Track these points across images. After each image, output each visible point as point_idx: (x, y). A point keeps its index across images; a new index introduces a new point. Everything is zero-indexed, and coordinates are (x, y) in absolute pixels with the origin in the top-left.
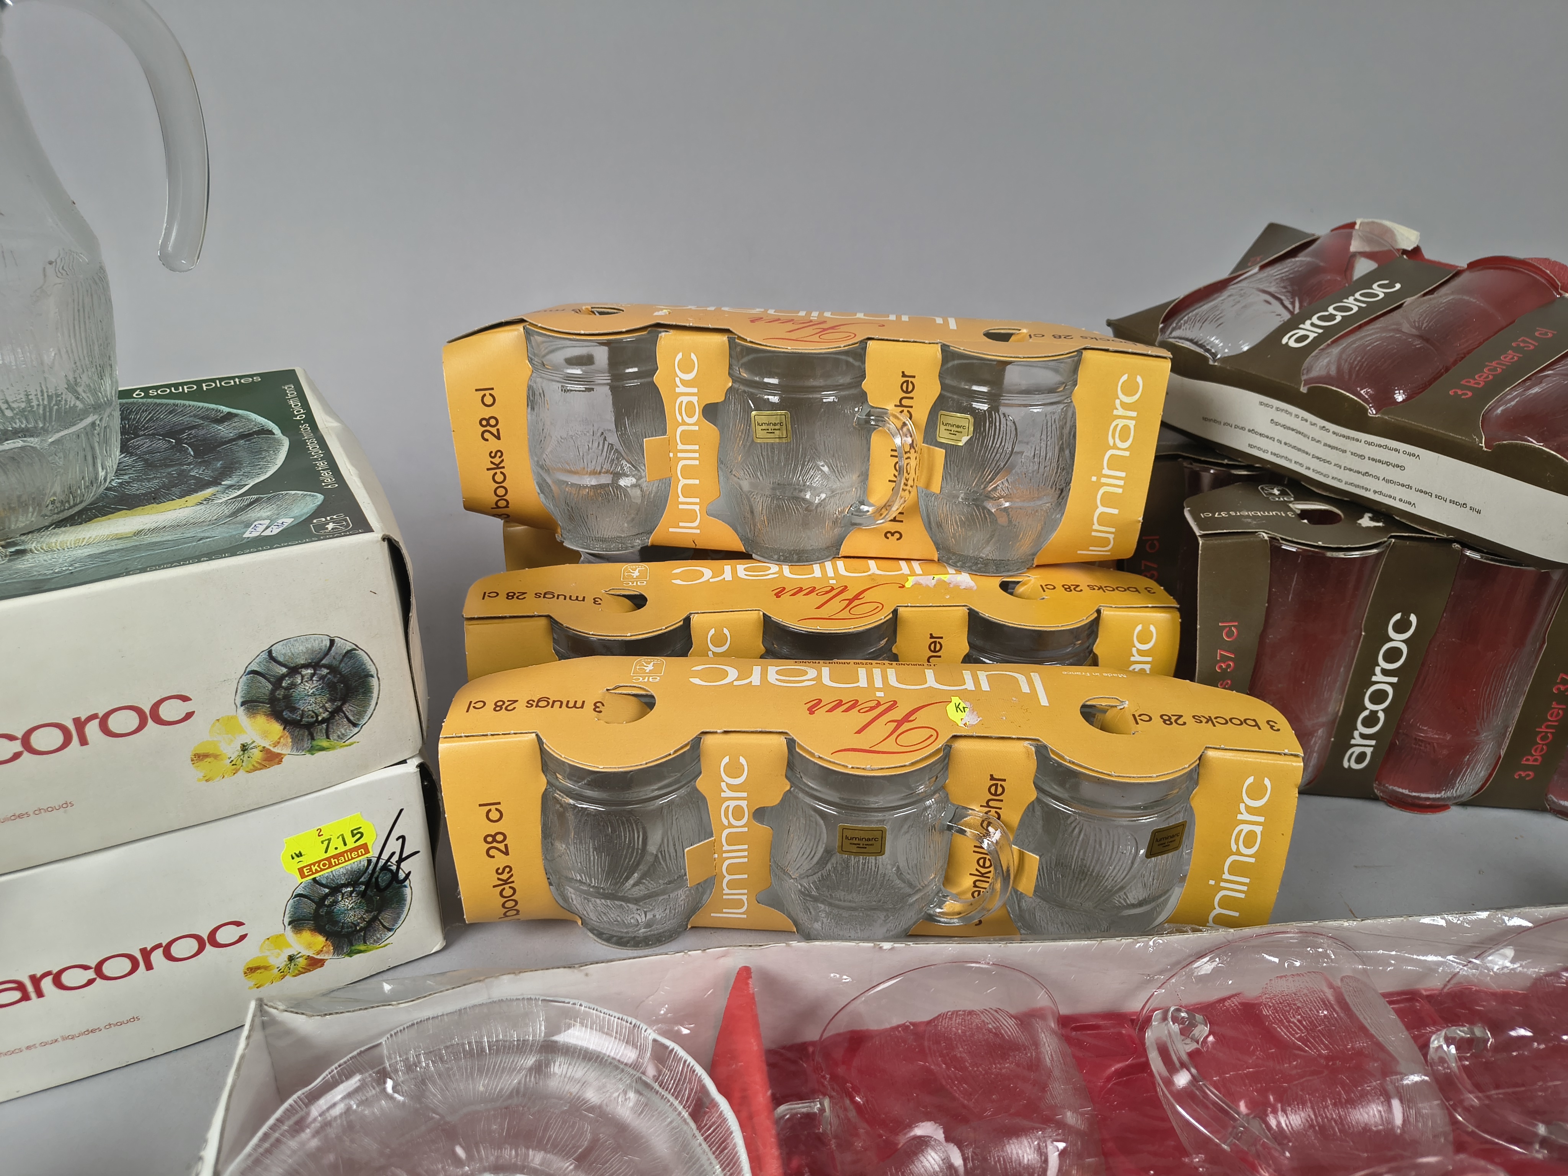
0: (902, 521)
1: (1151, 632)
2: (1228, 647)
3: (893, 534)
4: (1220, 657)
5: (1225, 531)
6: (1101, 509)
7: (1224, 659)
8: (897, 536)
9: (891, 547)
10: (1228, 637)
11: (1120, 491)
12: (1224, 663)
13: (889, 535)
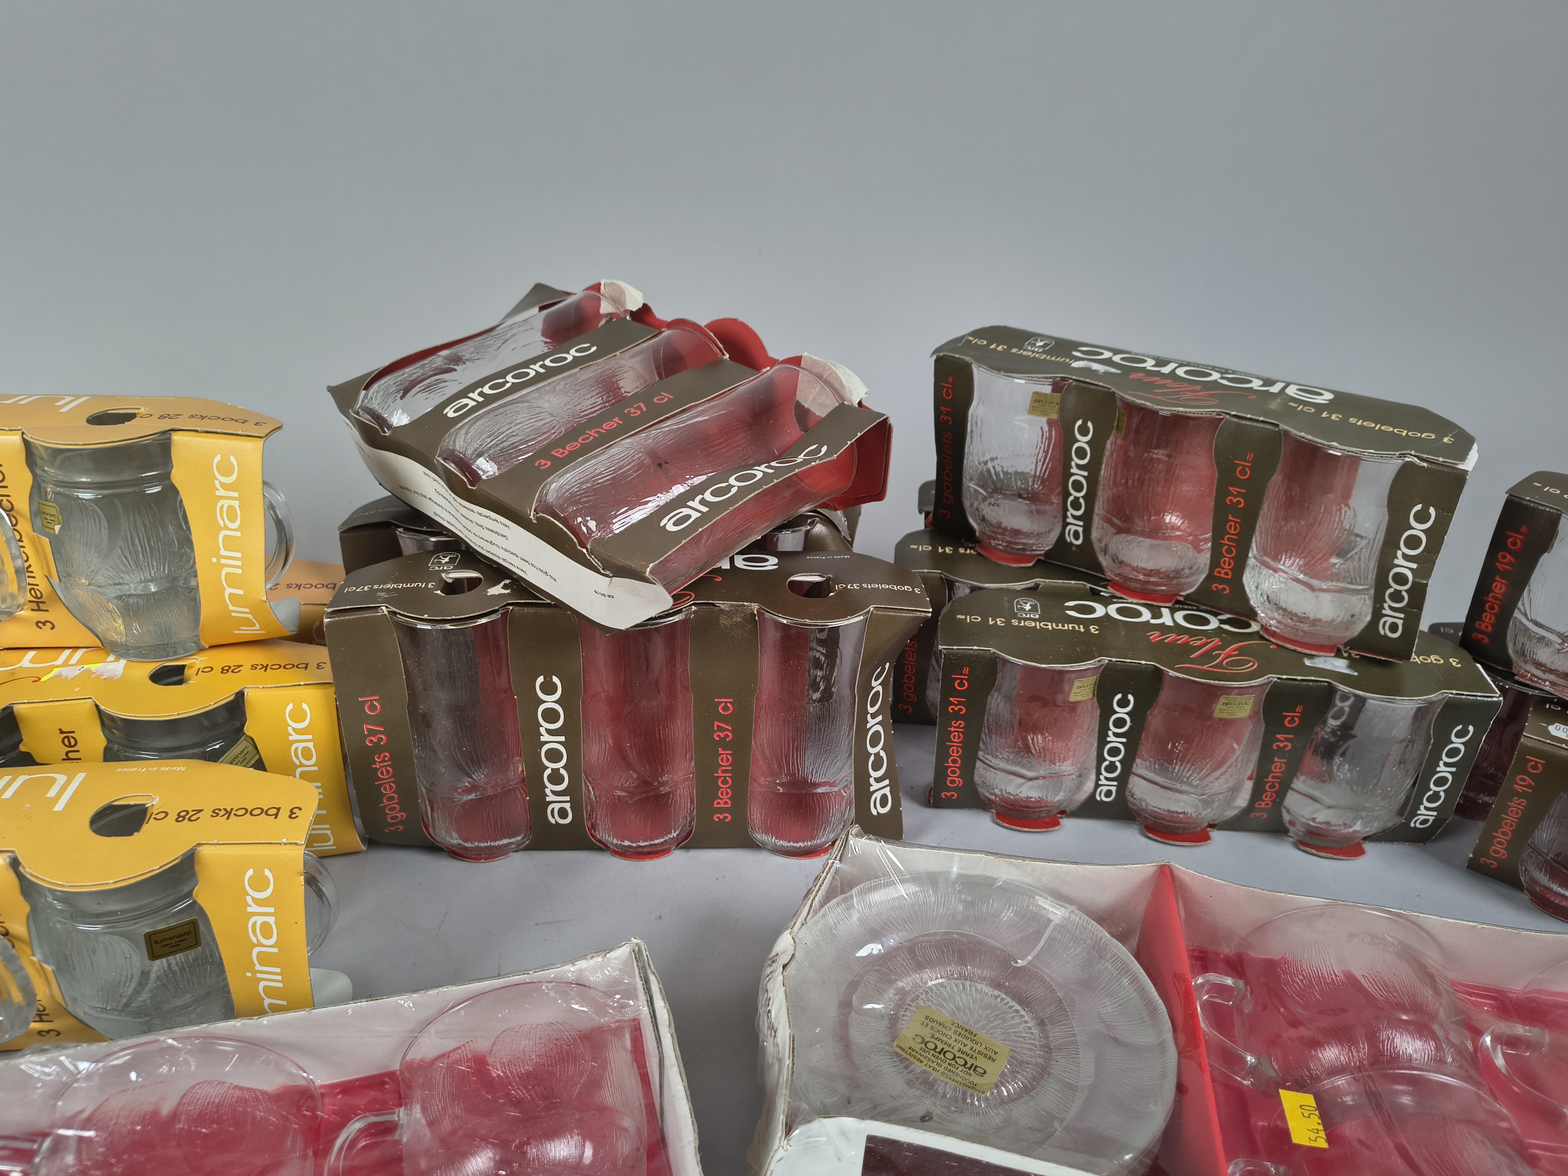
0: (47, 611)
1: (305, 710)
2: (374, 721)
3: (44, 623)
4: (368, 732)
5: (348, 607)
6: (228, 591)
7: (372, 733)
8: (49, 625)
9: (43, 637)
10: (371, 711)
11: (239, 571)
12: (374, 737)
13: (40, 625)
